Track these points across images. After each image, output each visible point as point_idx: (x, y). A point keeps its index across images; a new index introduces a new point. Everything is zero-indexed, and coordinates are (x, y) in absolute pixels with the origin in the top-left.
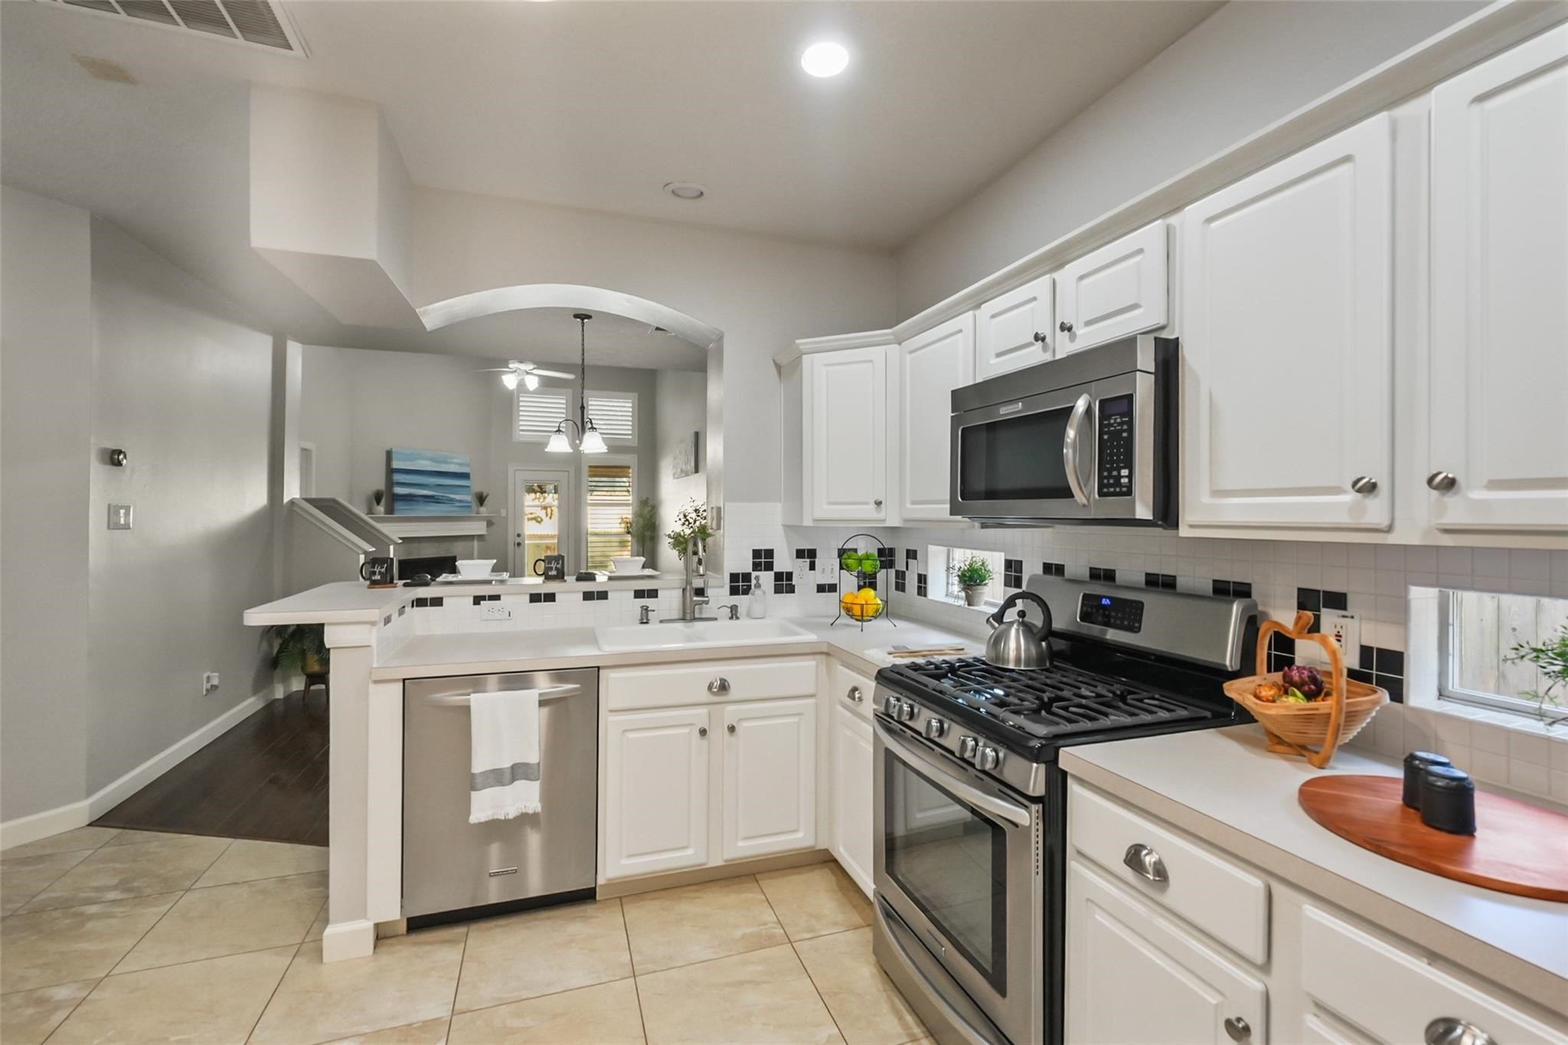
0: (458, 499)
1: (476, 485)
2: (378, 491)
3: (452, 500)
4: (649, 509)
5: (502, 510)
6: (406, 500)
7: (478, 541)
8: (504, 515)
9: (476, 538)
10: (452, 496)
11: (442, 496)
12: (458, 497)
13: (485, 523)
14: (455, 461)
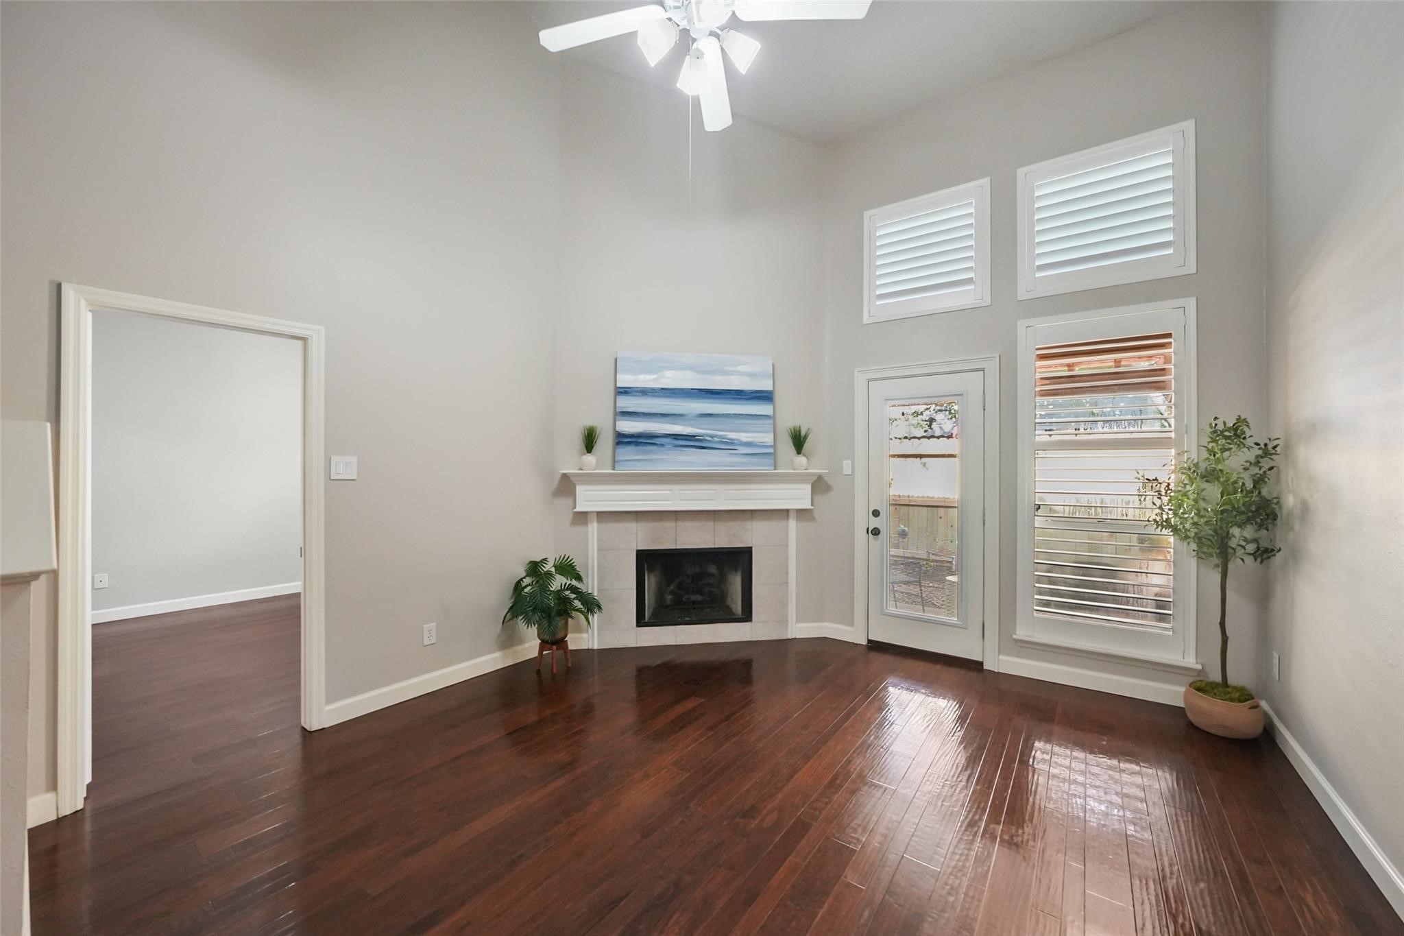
0: (745, 440)
1: (789, 414)
2: (593, 427)
3: (731, 442)
4: (1251, 455)
5: (845, 462)
6: (637, 444)
7: (798, 520)
8: (847, 470)
9: (792, 516)
10: (732, 435)
11: (712, 436)
12: (744, 437)
13: (808, 487)
14: (741, 368)
